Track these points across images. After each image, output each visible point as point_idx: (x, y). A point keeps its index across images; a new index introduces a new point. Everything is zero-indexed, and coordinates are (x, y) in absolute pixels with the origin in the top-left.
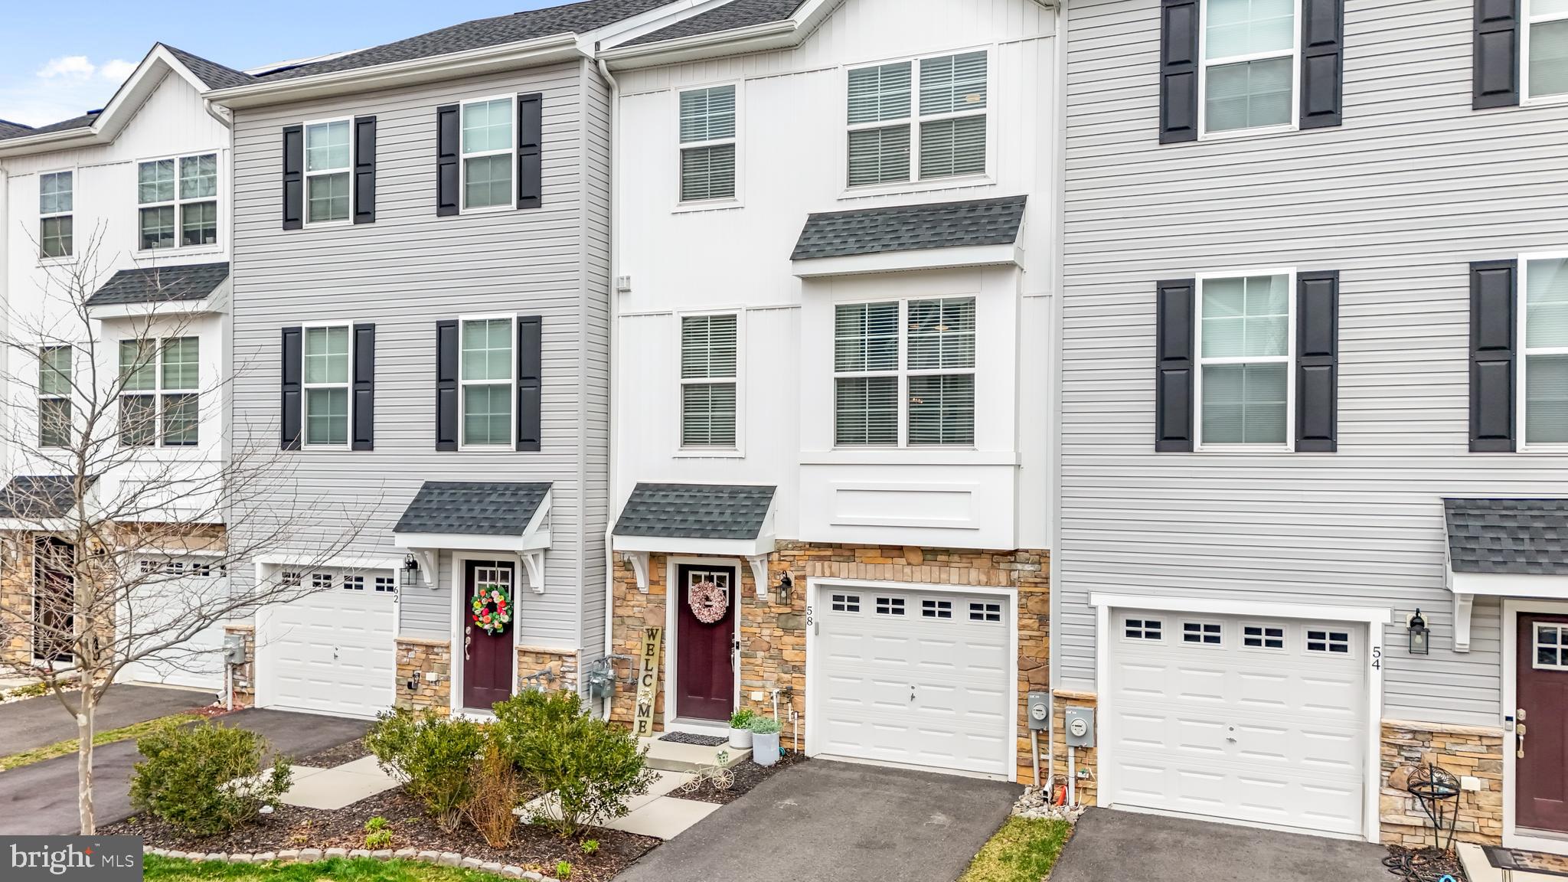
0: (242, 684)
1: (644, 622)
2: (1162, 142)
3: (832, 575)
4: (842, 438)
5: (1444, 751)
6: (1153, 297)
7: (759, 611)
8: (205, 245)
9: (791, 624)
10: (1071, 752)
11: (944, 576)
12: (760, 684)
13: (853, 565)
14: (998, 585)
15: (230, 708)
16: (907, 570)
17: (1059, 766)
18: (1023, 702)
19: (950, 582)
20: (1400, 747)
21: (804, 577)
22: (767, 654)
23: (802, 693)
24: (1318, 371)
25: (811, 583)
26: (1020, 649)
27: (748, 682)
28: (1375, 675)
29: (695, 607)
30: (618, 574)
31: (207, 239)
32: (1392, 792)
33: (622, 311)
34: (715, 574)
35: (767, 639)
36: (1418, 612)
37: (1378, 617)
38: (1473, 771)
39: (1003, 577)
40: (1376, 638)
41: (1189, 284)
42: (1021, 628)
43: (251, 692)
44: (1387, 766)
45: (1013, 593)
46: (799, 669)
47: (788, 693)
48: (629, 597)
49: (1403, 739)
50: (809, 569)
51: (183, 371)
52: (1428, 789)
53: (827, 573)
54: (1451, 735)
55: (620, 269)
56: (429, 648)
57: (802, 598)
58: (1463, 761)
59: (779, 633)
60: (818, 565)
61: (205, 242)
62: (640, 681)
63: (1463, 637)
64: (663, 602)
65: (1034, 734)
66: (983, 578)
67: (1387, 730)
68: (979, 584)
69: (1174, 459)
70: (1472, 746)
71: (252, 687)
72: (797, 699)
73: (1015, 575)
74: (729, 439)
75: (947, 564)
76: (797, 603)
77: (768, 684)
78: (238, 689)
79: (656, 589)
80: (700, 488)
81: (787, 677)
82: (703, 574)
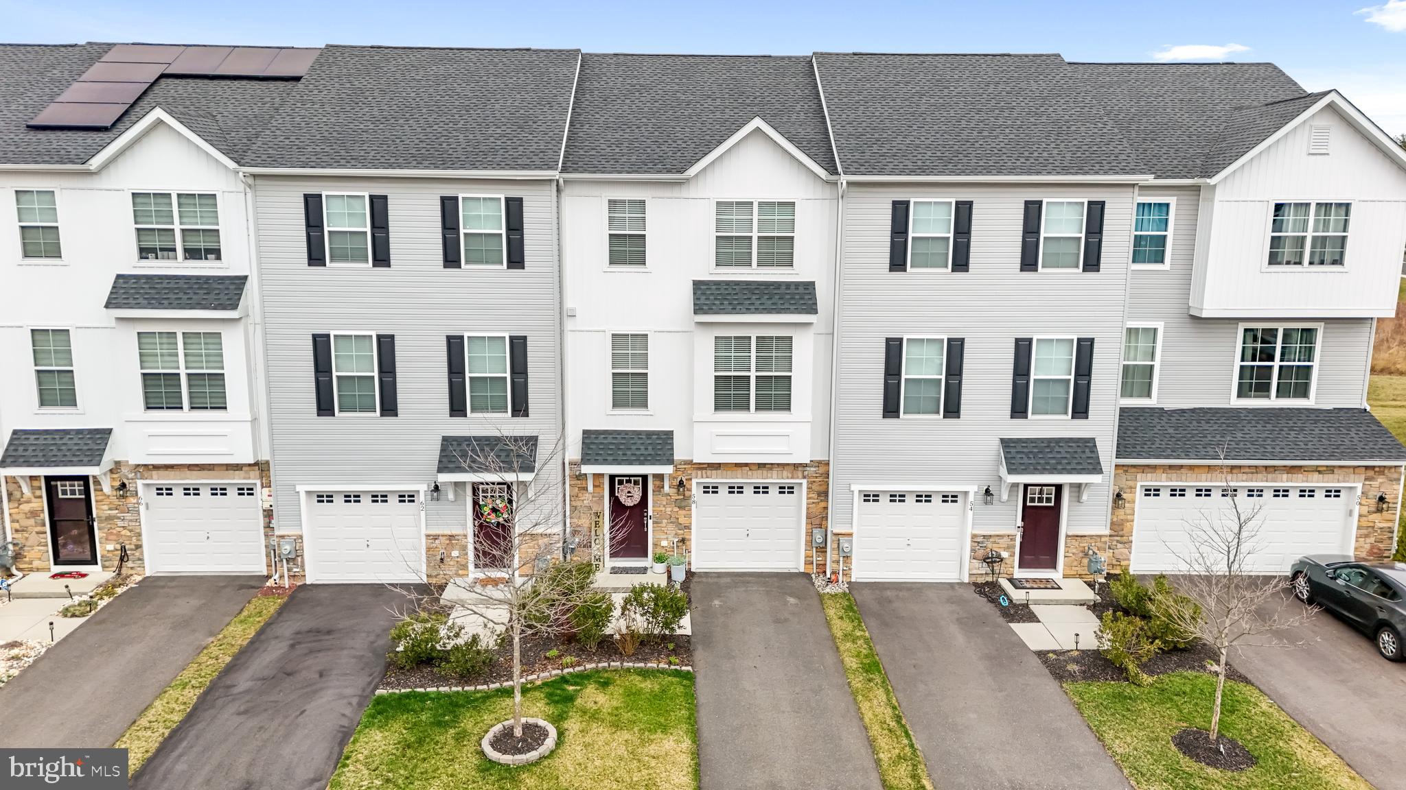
0: (295, 570)
1: (590, 508)
2: (891, 270)
3: (707, 477)
4: (717, 408)
5: (995, 542)
6: (884, 345)
7: (664, 498)
8: (207, 261)
9: (683, 504)
10: (841, 559)
11: (769, 475)
12: (665, 537)
13: (719, 471)
14: (798, 478)
15: (287, 586)
16: (750, 473)
17: (835, 565)
18: (810, 534)
19: (774, 479)
20: (979, 542)
21: (691, 479)
22: (669, 521)
23: (690, 540)
24: (954, 382)
25: (694, 481)
26: (808, 509)
27: (658, 537)
28: (970, 513)
29: (623, 499)
30: (573, 483)
31: (208, 256)
32: (975, 561)
33: (569, 328)
34: (632, 479)
35: (669, 513)
36: (989, 486)
37: (972, 489)
38: (1005, 549)
39: (800, 474)
40: (971, 498)
41: (901, 340)
42: (808, 498)
43: (303, 574)
44: (973, 550)
45: (804, 482)
46: (688, 527)
47: (683, 541)
48: (580, 495)
49: (980, 539)
50: (693, 475)
51: (206, 356)
52: (990, 560)
53: (704, 476)
54: (998, 536)
55: (569, 304)
56: (451, 537)
57: (690, 490)
58: (1001, 546)
59: (676, 509)
60: (699, 472)
61: (206, 258)
62: (593, 542)
63: (1005, 497)
64: (603, 496)
65: (814, 549)
66: (790, 475)
67: (974, 536)
68: (788, 478)
69: (891, 421)
70: (1006, 539)
71: (304, 571)
72: (688, 543)
73: (806, 473)
74: (644, 405)
75: (771, 469)
76: (687, 493)
77: (670, 537)
78: (292, 574)
79: (598, 490)
80: (626, 432)
81: (681, 532)
82: (625, 479)
